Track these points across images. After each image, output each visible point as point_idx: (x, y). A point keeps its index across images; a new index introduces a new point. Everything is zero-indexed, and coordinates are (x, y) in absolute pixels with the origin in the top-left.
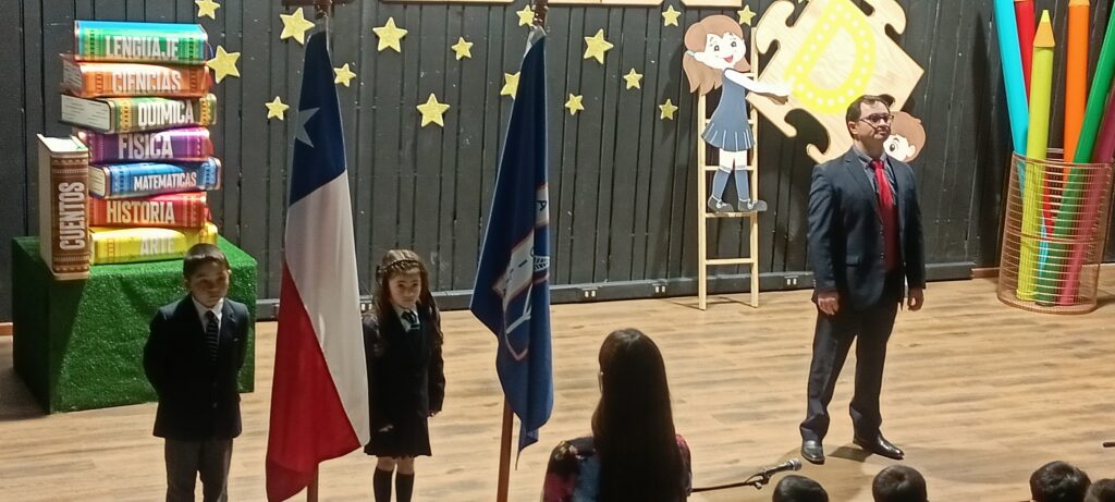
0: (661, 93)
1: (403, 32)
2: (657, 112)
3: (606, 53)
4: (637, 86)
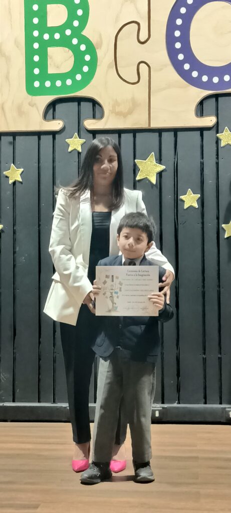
0: (223, 212)
2: (220, 231)
3: (160, 175)
4: (196, 205)
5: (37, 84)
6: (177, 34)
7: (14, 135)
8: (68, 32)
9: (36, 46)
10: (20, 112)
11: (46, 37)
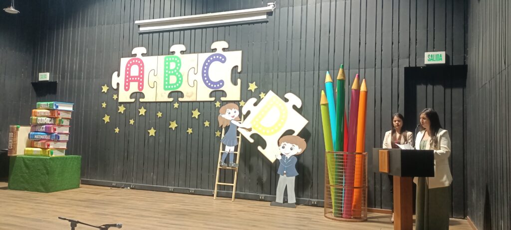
0: (216, 129)
1: (145, 110)
2: (215, 134)
3: (199, 116)
4: (208, 126)
5: (166, 87)
6: (205, 71)
7: (160, 102)
8: (175, 71)
9: (167, 75)
10: (162, 96)
11: (170, 72)
